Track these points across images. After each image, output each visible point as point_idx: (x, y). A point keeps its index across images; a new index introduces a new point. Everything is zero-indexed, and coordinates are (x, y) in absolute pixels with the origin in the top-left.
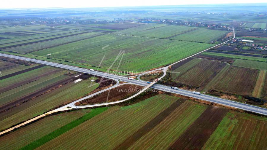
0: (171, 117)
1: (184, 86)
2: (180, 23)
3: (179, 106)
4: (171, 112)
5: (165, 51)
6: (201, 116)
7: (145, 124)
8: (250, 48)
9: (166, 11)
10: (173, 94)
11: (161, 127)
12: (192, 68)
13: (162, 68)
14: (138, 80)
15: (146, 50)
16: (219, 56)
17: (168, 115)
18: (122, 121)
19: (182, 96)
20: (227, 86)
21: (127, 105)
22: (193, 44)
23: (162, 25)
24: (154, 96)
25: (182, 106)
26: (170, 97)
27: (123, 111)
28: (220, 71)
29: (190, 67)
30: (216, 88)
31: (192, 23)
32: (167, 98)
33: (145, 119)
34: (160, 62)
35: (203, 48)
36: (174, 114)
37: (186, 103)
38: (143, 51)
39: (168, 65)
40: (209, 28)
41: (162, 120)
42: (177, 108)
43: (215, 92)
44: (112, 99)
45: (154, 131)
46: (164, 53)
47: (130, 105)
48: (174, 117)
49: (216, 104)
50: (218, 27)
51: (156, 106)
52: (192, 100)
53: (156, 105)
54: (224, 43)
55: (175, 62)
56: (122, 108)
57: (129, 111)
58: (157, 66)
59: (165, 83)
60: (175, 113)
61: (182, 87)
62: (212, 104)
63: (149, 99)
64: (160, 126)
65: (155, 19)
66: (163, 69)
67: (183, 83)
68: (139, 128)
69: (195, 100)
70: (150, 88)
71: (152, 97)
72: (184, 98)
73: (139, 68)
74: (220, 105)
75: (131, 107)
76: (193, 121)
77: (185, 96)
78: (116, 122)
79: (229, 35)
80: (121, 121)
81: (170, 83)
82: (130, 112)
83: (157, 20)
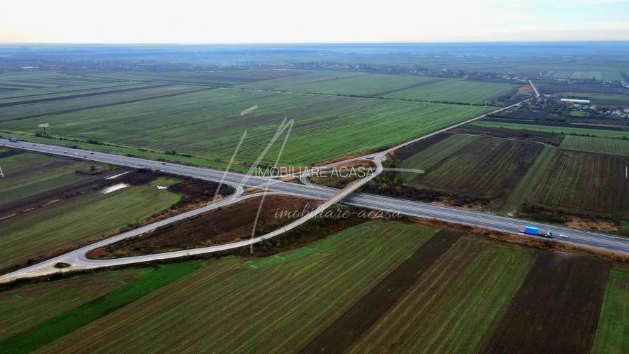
0: (422, 289)
1: (445, 198)
2: (397, 70)
3: (444, 252)
4: (422, 273)
5: (371, 119)
6: (525, 284)
7: (337, 315)
10: (416, 219)
11: (394, 324)
12: (453, 155)
13: (371, 156)
14: (302, 183)
15: (318, 118)
16: (518, 130)
17: (413, 282)
18: (251, 305)
19: (445, 223)
20: (572, 197)
21: (270, 255)
22: (443, 108)
23: (354, 74)
24: (356, 226)
25: (454, 253)
26: (406, 227)
27: (255, 272)
28: (534, 160)
29: (448, 152)
30: (541, 202)
31: (427, 70)
32: (398, 231)
33: (333, 299)
34: (361, 143)
35: (472, 115)
36: (432, 278)
37: (464, 245)
38: (313, 119)
39: (385, 150)
40: (469, 79)
41: (394, 302)
42: (438, 260)
43: (543, 212)
44: (219, 237)
45: (372, 340)
46: (369, 123)
47: (277, 252)
48: (436, 288)
49: (562, 246)
50: (491, 77)
51: (366, 255)
52: (479, 234)
53: (368, 252)
54: (518, 104)
55: (403, 143)
56: (252, 265)
57: (277, 272)
58: (355, 151)
59: (386, 190)
60: (436, 274)
61: (438, 200)
62: (550, 247)
63: (340, 234)
64: (390, 322)
65: (335, 64)
66: (373, 158)
67: (438, 190)
68: (316, 331)
69: (492, 236)
70: (342, 204)
71: (351, 229)
72: (452, 230)
73: (301, 157)
74: (574, 249)
75: (283, 259)
76: (504, 300)
77: (458, 225)
78: (230, 310)
79: (522, 91)
80: (246, 308)
81: (400, 191)
82: (280, 274)
83: (341, 65)
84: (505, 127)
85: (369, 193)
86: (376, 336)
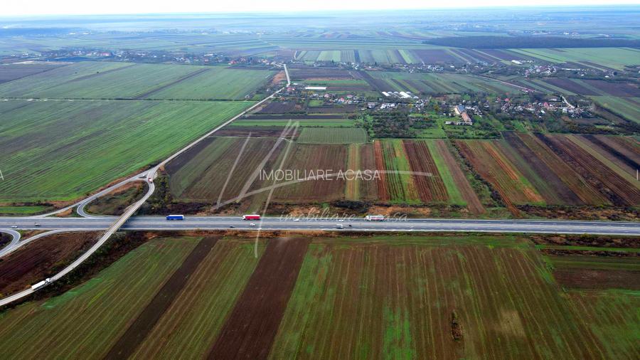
0: (190, 289)
1: (207, 208)
2: (162, 57)
3: (204, 257)
4: (189, 277)
5: (139, 130)
6: (258, 268)
7: (128, 326)
8: (323, 103)
9: (120, 30)
10: (184, 232)
11: (170, 320)
12: (216, 161)
13: (143, 174)
14: (80, 216)
15: (84, 133)
16: (268, 127)
17: (182, 287)
18: (55, 339)
19: (206, 231)
20: (298, 189)
21: (63, 293)
22: (208, 107)
23: (117, 65)
24: (136, 249)
25: (211, 257)
26: (177, 240)
27: (51, 311)
28: (277, 158)
29: (210, 159)
30: (277, 198)
31: (194, 56)
32: (171, 246)
33: (123, 315)
34: (132, 160)
35: (230, 113)
36: (196, 279)
37: (220, 246)
38: (79, 136)
39: (156, 165)
40: (234, 67)
41: (170, 304)
42: (201, 264)
43: (276, 207)
44: (8, 288)
45: (155, 336)
46: (139, 135)
47: (69, 289)
48: (199, 286)
49: (284, 233)
50: (251, 63)
51: (145, 272)
52: (230, 235)
53: (148, 270)
54: (271, 97)
55: (172, 154)
56: (48, 305)
57: (73, 306)
58: (127, 171)
59: (159, 209)
60: (199, 275)
61: (201, 211)
62: (277, 235)
63: (122, 259)
64: (167, 321)
65: (93, 50)
66: (145, 177)
67: (201, 201)
68: (112, 342)
69: (239, 235)
70: (121, 230)
71: (131, 253)
72: (212, 236)
73: (74, 186)
74: (291, 233)
75: (76, 293)
76: (244, 282)
77: (216, 231)
78: (38, 347)
79: (277, 79)
80: (51, 342)
81: (170, 208)
82: (75, 307)
83: (100, 52)
84: (259, 125)
85: (145, 214)
86: (157, 333)
